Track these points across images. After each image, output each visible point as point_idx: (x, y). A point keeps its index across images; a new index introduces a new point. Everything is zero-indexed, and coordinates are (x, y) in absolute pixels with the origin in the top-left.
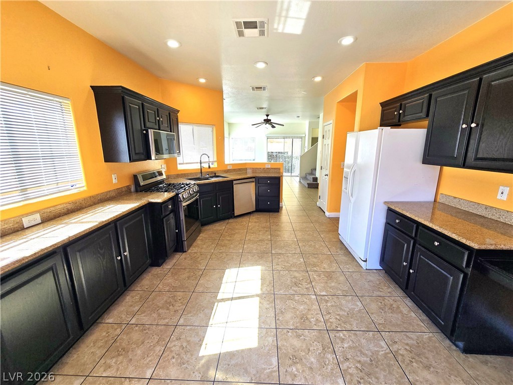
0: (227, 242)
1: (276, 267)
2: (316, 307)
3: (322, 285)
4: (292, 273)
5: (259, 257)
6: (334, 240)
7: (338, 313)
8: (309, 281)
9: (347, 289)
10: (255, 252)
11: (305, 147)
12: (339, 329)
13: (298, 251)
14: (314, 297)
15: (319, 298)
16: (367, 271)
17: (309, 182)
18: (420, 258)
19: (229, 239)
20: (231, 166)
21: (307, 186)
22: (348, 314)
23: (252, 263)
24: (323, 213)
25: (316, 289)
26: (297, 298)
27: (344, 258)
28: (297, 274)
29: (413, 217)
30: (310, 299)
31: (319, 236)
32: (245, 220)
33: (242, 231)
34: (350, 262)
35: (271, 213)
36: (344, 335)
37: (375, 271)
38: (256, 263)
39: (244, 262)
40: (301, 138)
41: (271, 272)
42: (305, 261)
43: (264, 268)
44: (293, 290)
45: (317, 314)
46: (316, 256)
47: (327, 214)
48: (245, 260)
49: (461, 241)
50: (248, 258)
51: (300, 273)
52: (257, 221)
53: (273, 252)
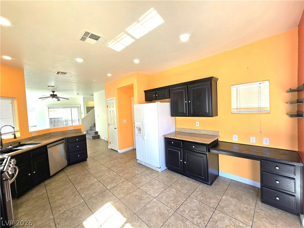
0: (61, 201)
1: (119, 196)
2: (160, 204)
3: (152, 191)
4: (132, 194)
5: (102, 197)
6: (136, 164)
7: (171, 200)
8: (145, 193)
9: (163, 186)
10: (95, 195)
11: (81, 113)
12: (178, 207)
13: (123, 180)
14: (155, 200)
15: (157, 198)
16: (162, 173)
17: (93, 135)
18: (187, 155)
19: (60, 197)
20: (36, 133)
21: (92, 138)
22: (174, 197)
23: (100, 204)
24: (116, 152)
25: (152, 195)
26: (148, 206)
27: (148, 171)
28: (136, 193)
29: (180, 139)
30: (154, 202)
31: (126, 166)
32: (62, 175)
33: (68, 185)
34: (152, 172)
35: (81, 163)
36: (182, 208)
37: (165, 171)
38: (103, 203)
39: (94, 207)
40: (78, 107)
41: (119, 202)
42: (132, 183)
43: (112, 202)
44: (142, 204)
45: (164, 207)
46: (135, 177)
47: (120, 151)
48: (93, 205)
49: (203, 143)
50: (93, 203)
51: (136, 192)
52: (73, 173)
53: (109, 188)
